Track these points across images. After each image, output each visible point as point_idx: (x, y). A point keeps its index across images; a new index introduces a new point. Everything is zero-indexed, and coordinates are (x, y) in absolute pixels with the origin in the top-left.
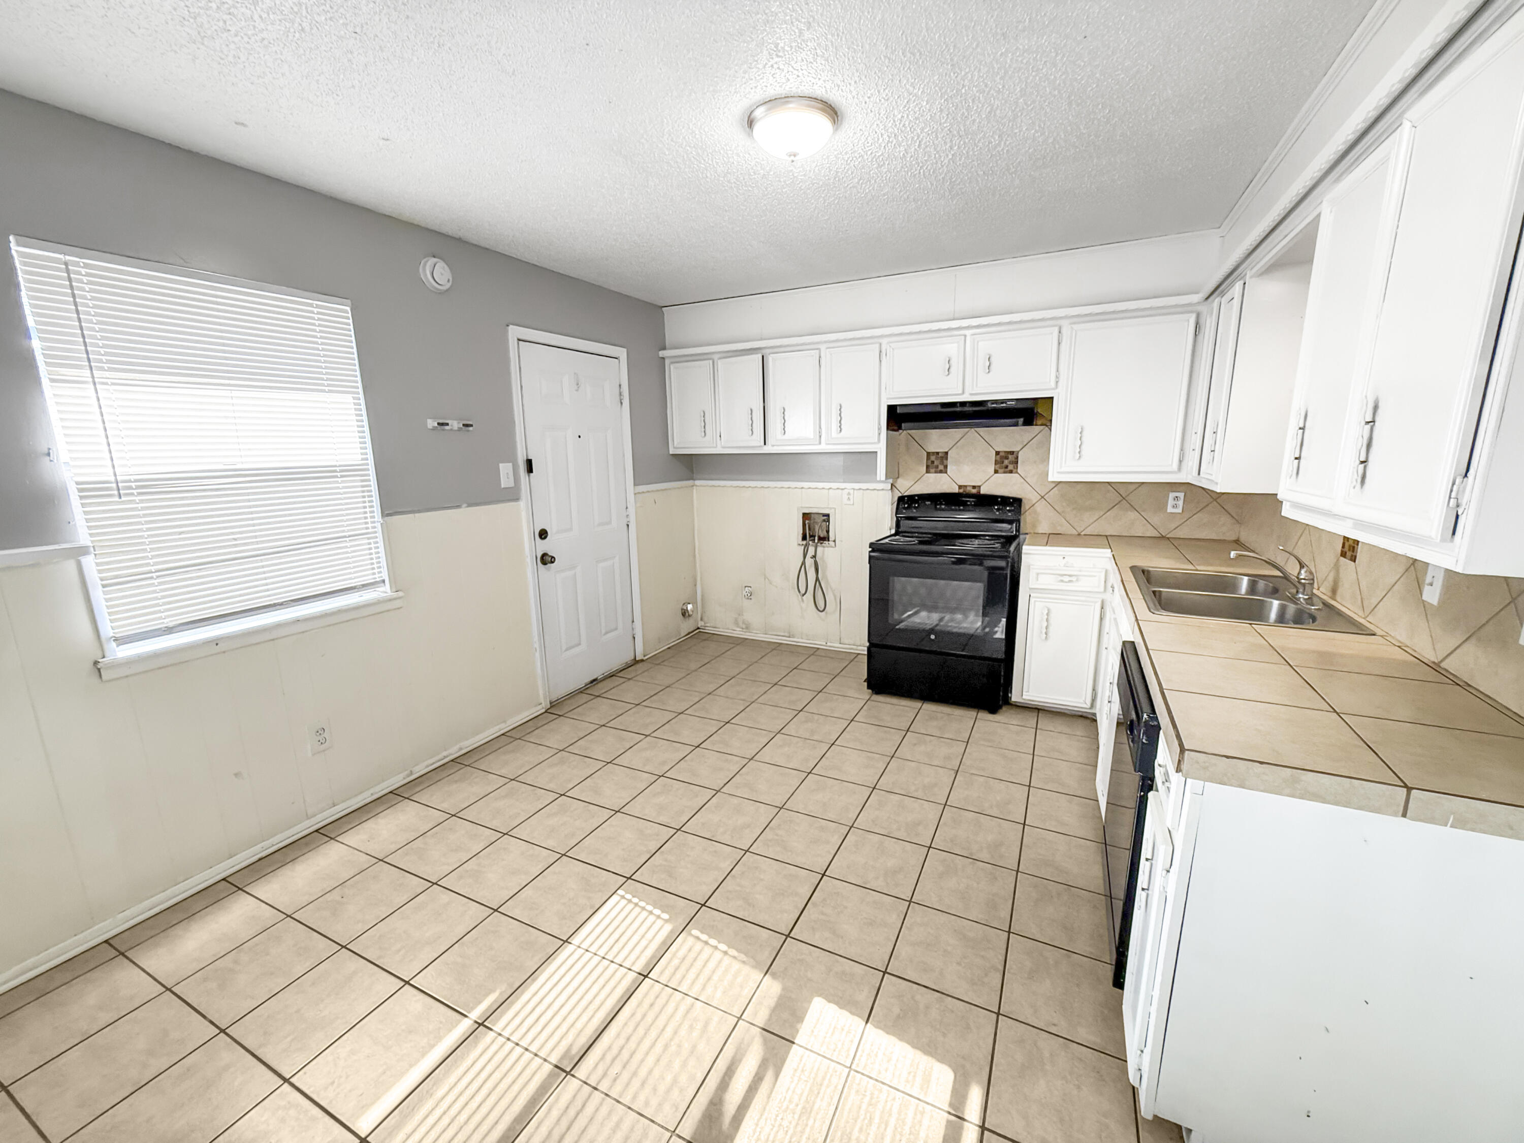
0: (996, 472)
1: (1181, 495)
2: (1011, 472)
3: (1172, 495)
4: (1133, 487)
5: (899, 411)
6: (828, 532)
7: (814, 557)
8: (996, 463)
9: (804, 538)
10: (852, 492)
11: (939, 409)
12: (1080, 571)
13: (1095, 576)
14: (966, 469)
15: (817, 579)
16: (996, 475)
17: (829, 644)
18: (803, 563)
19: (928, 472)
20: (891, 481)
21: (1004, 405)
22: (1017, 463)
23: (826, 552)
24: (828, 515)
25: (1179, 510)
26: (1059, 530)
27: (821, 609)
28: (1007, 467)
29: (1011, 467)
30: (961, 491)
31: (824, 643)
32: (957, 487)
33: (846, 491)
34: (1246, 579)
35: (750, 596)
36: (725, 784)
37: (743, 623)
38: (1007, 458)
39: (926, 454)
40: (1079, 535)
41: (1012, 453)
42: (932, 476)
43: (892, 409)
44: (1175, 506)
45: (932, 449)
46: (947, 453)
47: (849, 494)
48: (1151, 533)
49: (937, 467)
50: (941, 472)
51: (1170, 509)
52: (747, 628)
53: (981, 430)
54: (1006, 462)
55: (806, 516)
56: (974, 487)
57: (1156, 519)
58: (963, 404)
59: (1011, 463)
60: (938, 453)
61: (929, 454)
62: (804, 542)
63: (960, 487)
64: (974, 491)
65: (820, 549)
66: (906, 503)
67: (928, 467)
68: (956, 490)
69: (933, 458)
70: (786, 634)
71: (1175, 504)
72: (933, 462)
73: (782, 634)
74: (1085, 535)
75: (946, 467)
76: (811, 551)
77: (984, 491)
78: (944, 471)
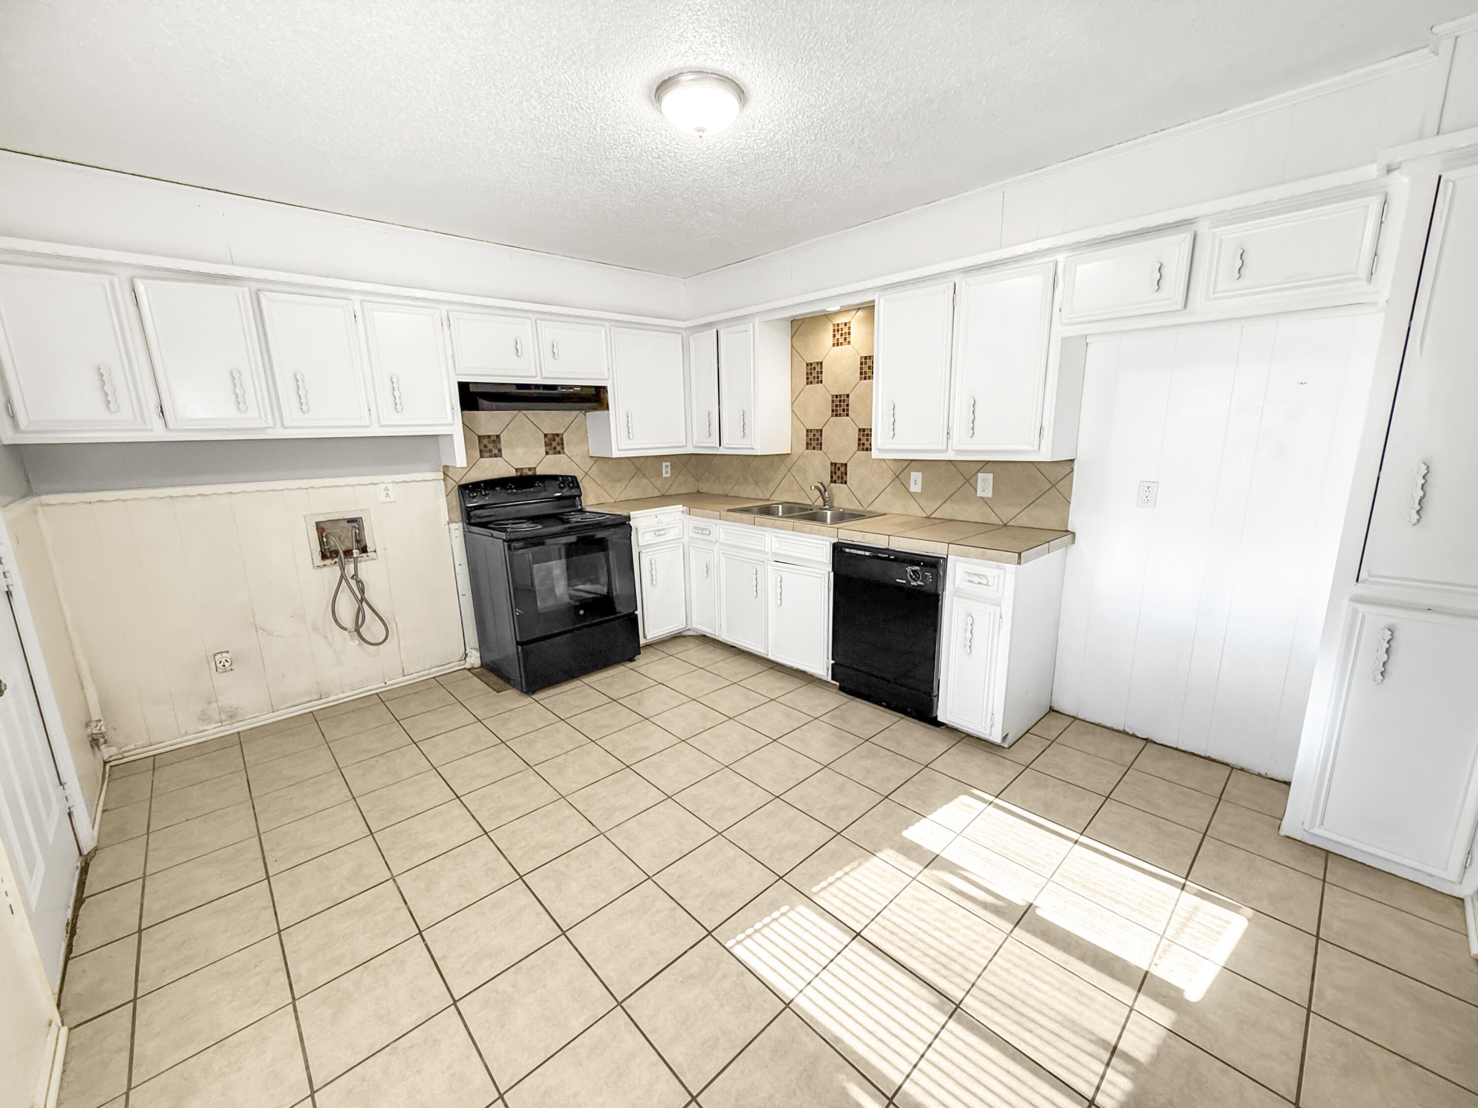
0: (547, 453)
1: (669, 464)
2: (559, 453)
3: (664, 464)
4: (642, 460)
5: (472, 389)
6: (363, 541)
7: (354, 576)
8: (546, 445)
9: (324, 556)
10: (390, 486)
11: (514, 390)
12: (669, 524)
13: (676, 527)
14: (520, 451)
16: (548, 456)
17: (388, 683)
19: (482, 457)
21: (572, 390)
22: (563, 444)
23: (368, 569)
24: (357, 520)
25: (669, 475)
26: (603, 500)
27: (378, 641)
28: (555, 448)
29: (559, 448)
30: (519, 474)
31: (383, 684)
32: (514, 470)
33: (383, 486)
34: (780, 506)
35: (226, 668)
36: (593, 825)
37: (221, 711)
38: (554, 440)
39: (477, 437)
40: (616, 502)
41: (558, 435)
42: (487, 461)
43: (463, 387)
44: (667, 473)
45: (483, 432)
46: (498, 436)
47: (386, 489)
48: (657, 494)
49: (491, 451)
50: (496, 456)
51: (664, 475)
52: (231, 717)
53: (530, 413)
54: (554, 444)
55: (320, 528)
56: (530, 469)
57: (658, 484)
58: (537, 387)
59: (558, 444)
60: (489, 437)
61: (480, 438)
62: (327, 562)
63: (517, 470)
64: (530, 473)
65: (362, 566)
66: (472, 491)
67: (481, 451)
68: (513, 473)
69: (485, 441)
70: (315, 697)
71: (666, 470)
72: (485, 446)
73: (307, 699)
74: (620, 501)
75: (500, 450)
76: (350, 569)
77: (539, 472)
78: (499, 454)
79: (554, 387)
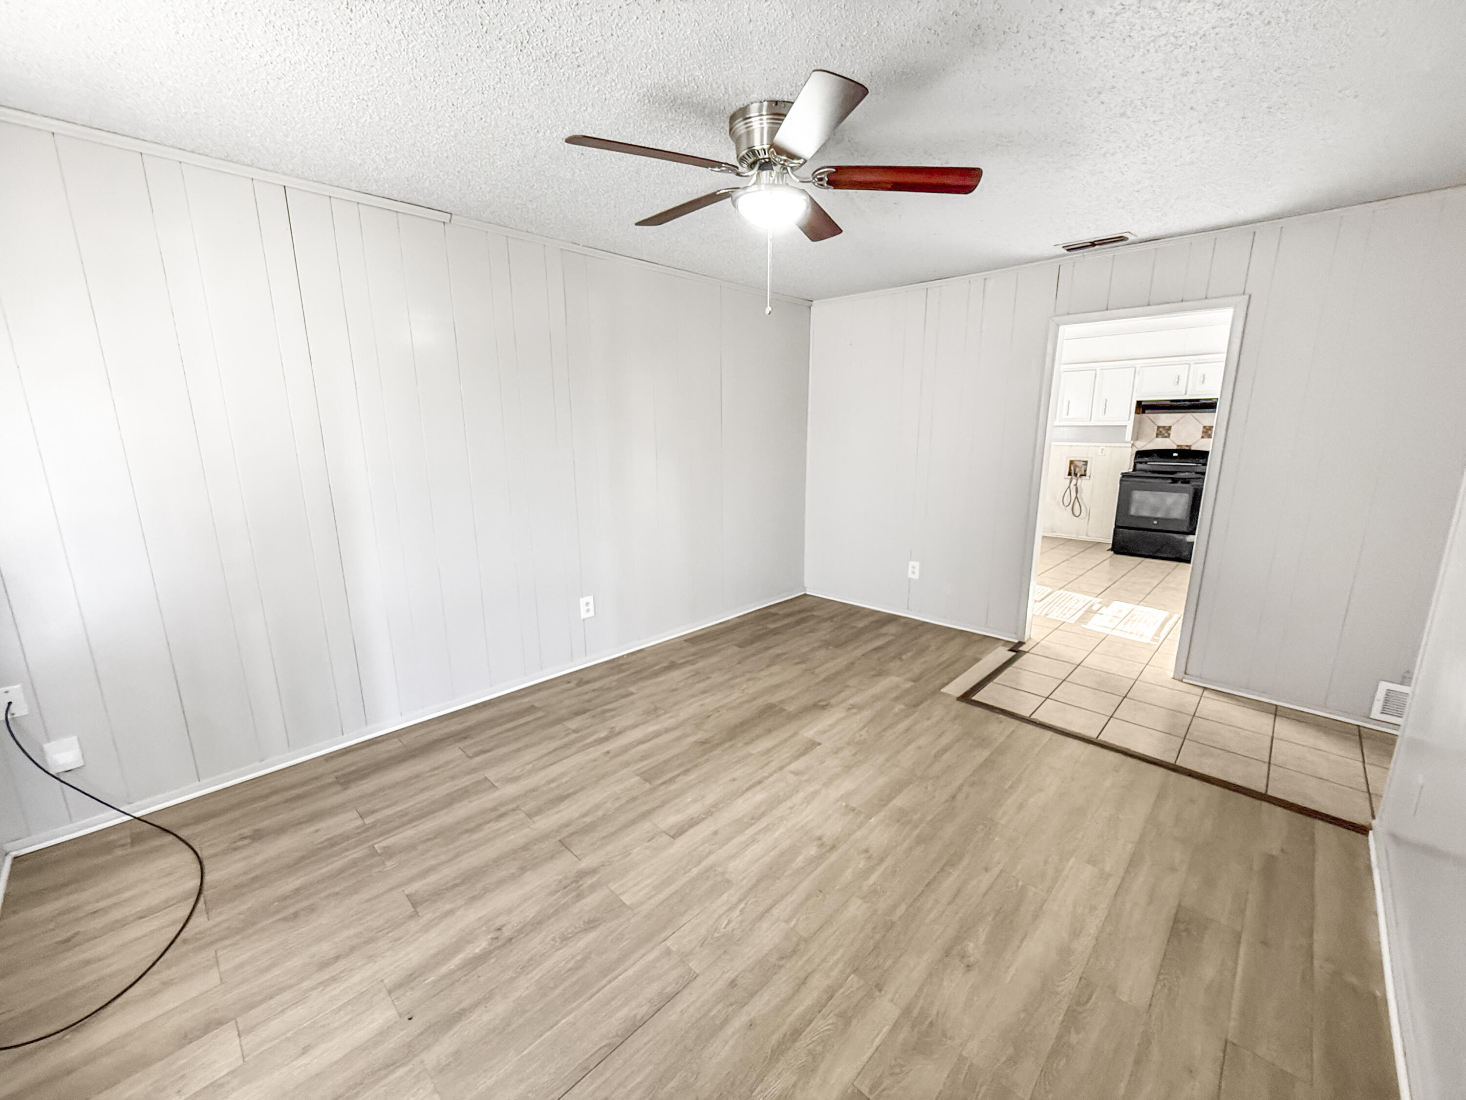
0: (1203, 437)
2: (1208, 437)
5: (1143, 403)
6: (1085, 471)
7: (1076, 485)
8: (1203, 432)
9: (1070, 474)
10: (1105, 448)
11: (1169, 403)
14: (1183, 435)
15: (1076, 497)
16: (1200, 439)
17: (1077, 536)
18: (1069, 487)
19: (1157, 437)
20: (1132, 442)
23: (1083, 483)
24: (1086, 462)
27: (1077, 514)
28: (1210, 435)
30: (1179, 448)
32: (1176, 446)
33: (1101, 448)
39: (1157, 427)
42: (1160, 440)
43: (1139, 403)
45: (1160, 425)
46: (1170, 427)
47: (1103, 449)
49: (1163, 435)
50: (1166, 437)
53: (1195, 414)
54: (1209, 432)
55: (1071, 462)
56: (1187, 446)
58: (1185, 400)
60: (1164, 427)
61: (1159, 427)
62: (1070, 477)
63: (1178, 446)
64: (1187, 448)
65: (1079, 481)
66: (1140, 454)
67: (1157, 434)
69: (1161, 429)
72: (1160, 432)
75: (1169, 435)
76: (1074, 482)
77: (1193, 448)
78: (1169, 436)
79: (1198, 400)
